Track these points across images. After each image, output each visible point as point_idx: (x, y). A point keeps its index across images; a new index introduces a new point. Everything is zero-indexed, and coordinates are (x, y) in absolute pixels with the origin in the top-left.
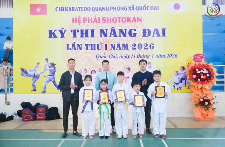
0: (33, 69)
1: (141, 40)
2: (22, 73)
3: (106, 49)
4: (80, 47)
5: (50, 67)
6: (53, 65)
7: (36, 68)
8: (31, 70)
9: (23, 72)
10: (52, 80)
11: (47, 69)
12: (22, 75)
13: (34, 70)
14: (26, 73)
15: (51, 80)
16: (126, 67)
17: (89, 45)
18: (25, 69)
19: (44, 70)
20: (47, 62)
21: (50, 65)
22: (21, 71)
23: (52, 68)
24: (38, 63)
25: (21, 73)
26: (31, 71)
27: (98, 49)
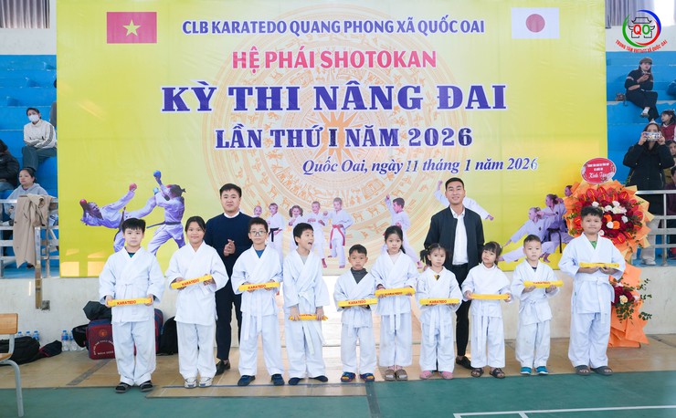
0: (118, 203)
1: (435, 119)
2: (85, 216)
3: (333, 143)
4: (256, 139)
5: (167, 198)
6: (176, 191)
7: (126, 200)
8: (112, 207)
9: (87, 214)
10: (173, 235)
11: (160, 205)
12: (86, 221)
13: (119, 207)
14: (98, 215)
15: (171, 237)
16: (393, 198)
17: (283, 131)
18: (93, 205)
19: (149, 208)
20: (160, 182)
21: (167, 191)
22: (81, 210)
23: (174, 201)
24: (133, 187)
25: (82, 217)
26: (110, 209)
27: (309, 143)
